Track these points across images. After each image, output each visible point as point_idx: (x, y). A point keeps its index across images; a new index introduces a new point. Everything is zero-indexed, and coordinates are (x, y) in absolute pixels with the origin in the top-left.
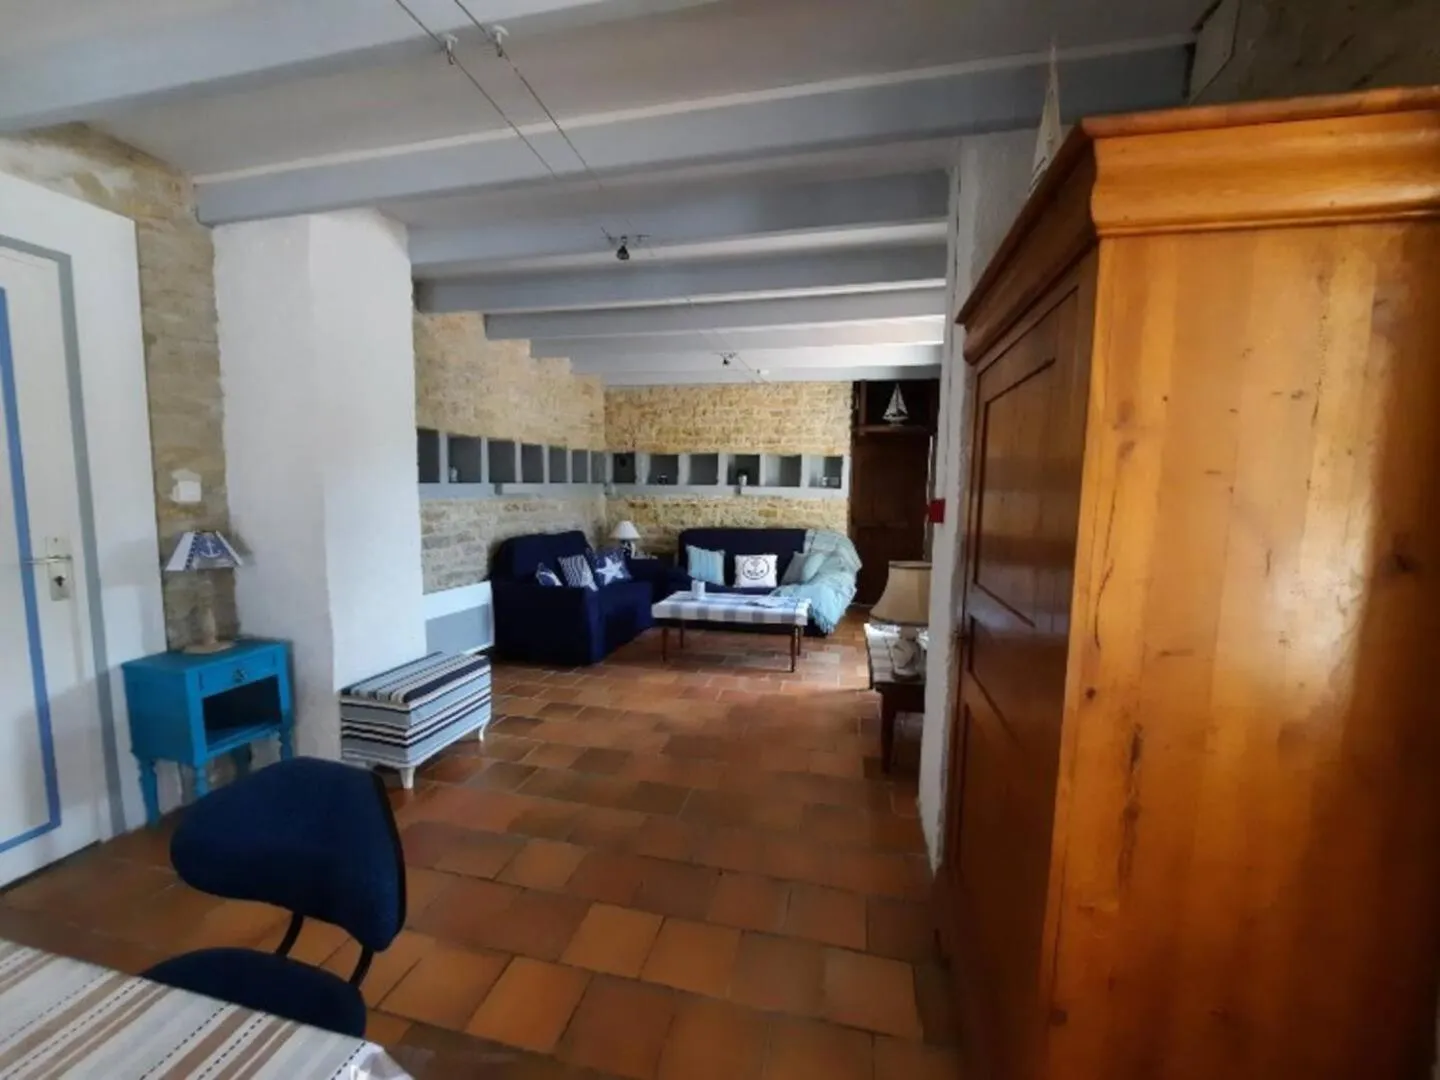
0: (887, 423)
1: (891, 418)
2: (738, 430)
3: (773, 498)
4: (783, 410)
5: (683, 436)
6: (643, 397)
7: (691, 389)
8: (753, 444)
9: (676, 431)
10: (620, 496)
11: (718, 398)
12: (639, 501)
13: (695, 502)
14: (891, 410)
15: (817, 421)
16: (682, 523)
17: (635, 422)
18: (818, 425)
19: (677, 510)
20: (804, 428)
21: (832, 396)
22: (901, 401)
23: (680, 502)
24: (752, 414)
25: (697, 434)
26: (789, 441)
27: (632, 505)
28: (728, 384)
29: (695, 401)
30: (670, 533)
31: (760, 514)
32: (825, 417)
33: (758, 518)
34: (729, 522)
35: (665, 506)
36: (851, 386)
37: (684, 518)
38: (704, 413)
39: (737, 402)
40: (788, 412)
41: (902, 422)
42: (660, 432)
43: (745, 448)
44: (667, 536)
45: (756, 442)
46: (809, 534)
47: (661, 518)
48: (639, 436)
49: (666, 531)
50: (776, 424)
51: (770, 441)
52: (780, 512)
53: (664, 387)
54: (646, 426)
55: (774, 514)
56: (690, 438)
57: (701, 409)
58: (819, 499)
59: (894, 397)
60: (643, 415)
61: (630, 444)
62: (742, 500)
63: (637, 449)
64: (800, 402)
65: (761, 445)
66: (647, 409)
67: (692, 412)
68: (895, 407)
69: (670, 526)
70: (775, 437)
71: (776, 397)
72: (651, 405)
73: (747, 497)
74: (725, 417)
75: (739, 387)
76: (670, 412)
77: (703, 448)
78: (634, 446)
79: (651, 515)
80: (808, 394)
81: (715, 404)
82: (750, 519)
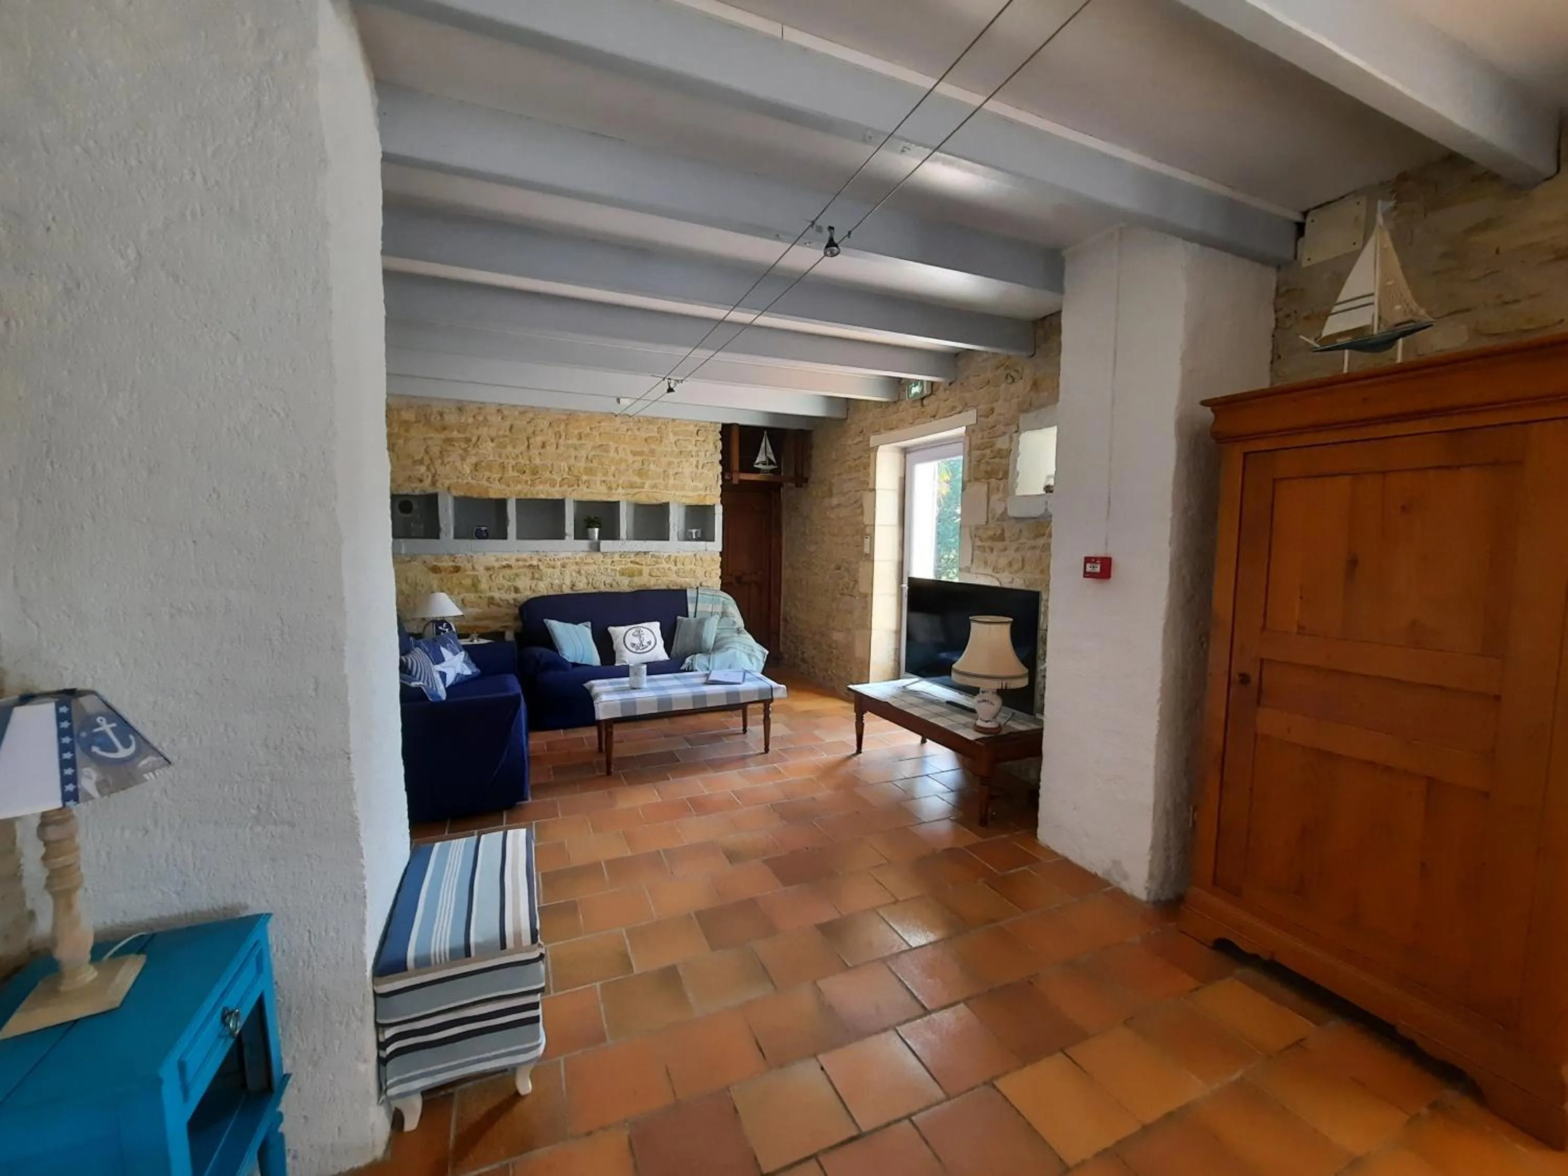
0: (758, 471)
1: (760, 466)
2: (590, 471)
3: (637, 553)
4: (646, 449)
5: (511, 473)
6: (446, 417)
7: (523, 413)
8: (610, 488)
9: (503, 467)
10: (413, 558)
11: (563, 426)
12: (447, 563)
13: (535, 563)
14: (761, 458)
15: (686, 464)
16: (517, 590)
17: (435, 450)
18: (687, 469)
19: (507, 572)
20: (671, 472)
21: (700, 438)
22: (770, 449)
23: (512, 562)
24: (607, 451)
25: (535, 472)
26: (655, 486)
27: (435, 570)
28: (575, 411)
29: (530, 430)
30: (499, 605)
31: (622, 573)
32: (693, 460)
33: (618, 578)
34: (582, 586)
35: (488, 569)
36: (719, 428)
37: (519, 584)
38: (543, 446)
39: (588, 435)
40: (652, 452)
41: (772, 471)
42: (476, 466)
43: (598, 493)
44: (494, 608)
45: (614, 486)
46: (690, 594)
47: (484, 586)
48: (441, 470)
49: (491, 602)
50: (637, 465)
51: (632, 486)
52: (646, 570)
53: (481, 406)
54: (454, 456)
55: (640, 573)
56: (524, 477)
57: (539, 439)
58: (691, 554)
59: (763, 445)
60: (449, 441)
61: (428, 482)
62: (598, 556)
63: (440, 489)
64: (665, 441)
65: (620, 490)
66: (455, 434)
67: (526, 444)
68: (764, 456)
69: (497, 595)
70: (637, 479)
71: (637, 433)
72: (462, 428)
73: (605, 554)
74: (573, 453)
75: (590, 416)
76: (492, 441)
77: (544, 491)
78: (434, 483)
79: (468, 582)
80: (675, 434)
81: (558, 435)
82: (609, 581)
